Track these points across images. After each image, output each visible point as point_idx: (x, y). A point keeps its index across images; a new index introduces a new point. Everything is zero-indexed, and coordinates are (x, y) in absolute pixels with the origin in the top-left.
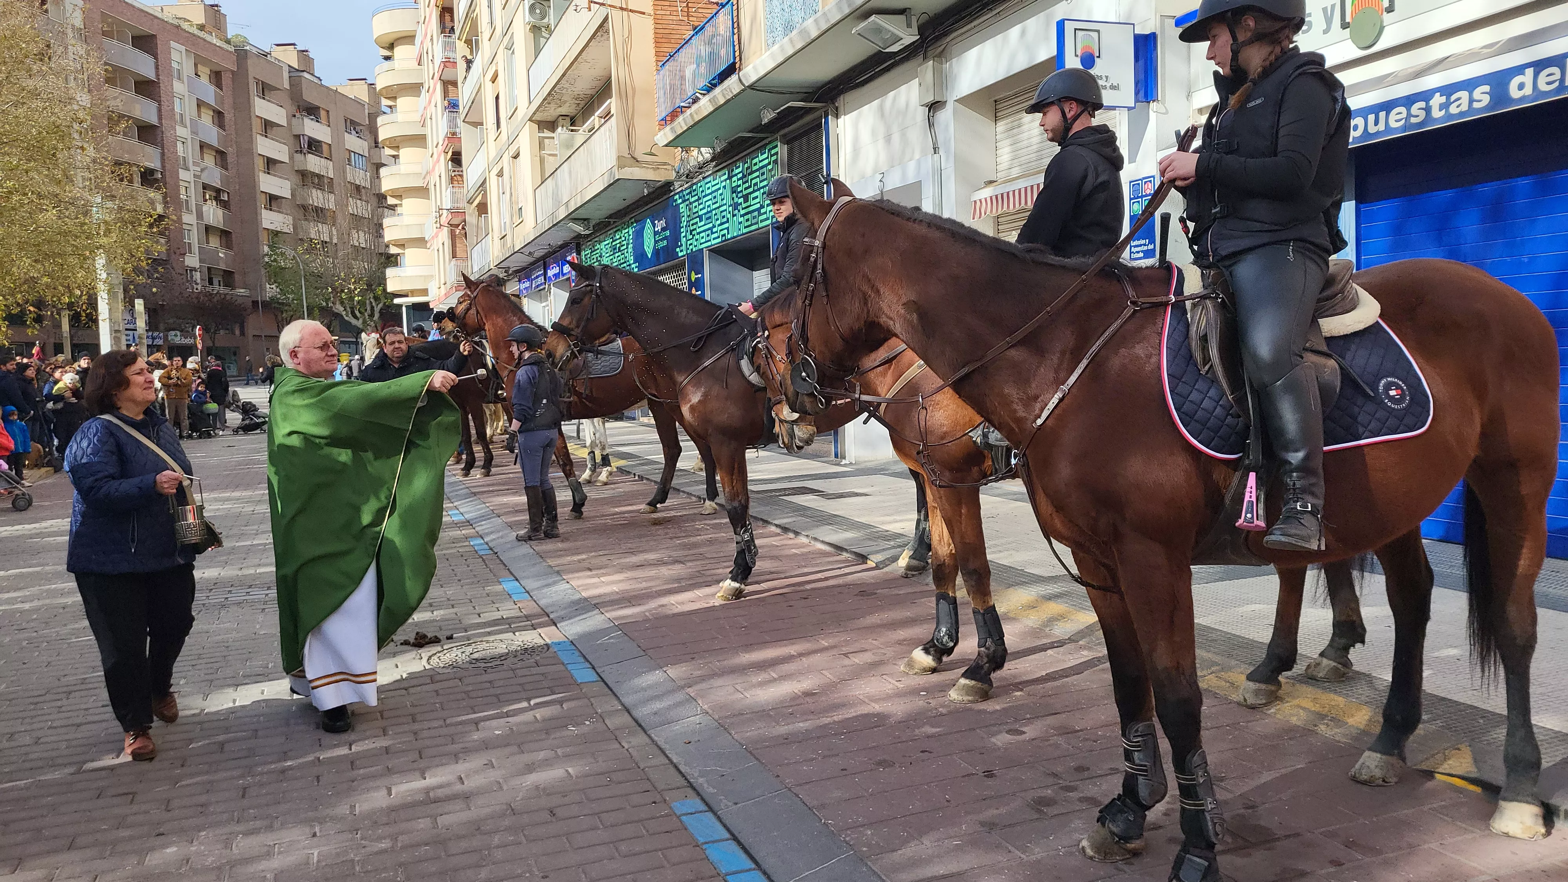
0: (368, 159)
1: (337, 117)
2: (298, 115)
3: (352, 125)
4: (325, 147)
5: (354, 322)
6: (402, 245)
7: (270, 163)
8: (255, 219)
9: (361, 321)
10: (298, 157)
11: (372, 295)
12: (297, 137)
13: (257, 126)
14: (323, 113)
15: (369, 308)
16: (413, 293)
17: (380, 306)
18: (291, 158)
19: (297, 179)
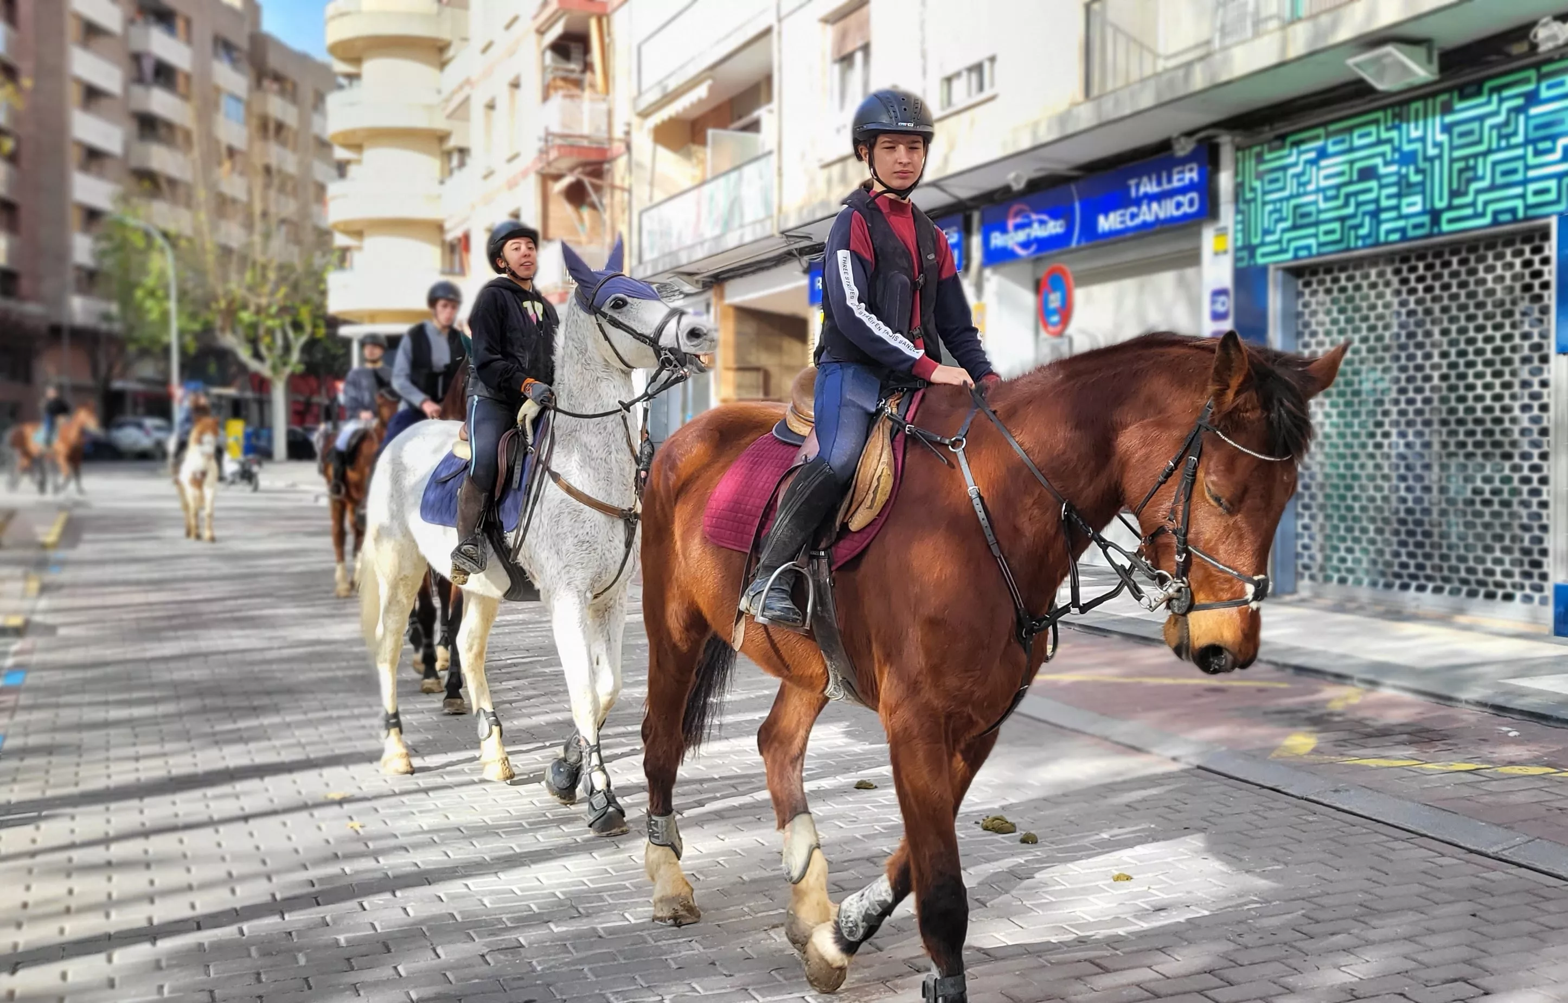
0: (248, 105)
1: (203, 32)
2: (140, 21)
3: (224, 46)
4: (181, 81)
5: (254, 365)
6: (358, 231)
7: (92, 94)
8: (61, 186)
9: (269, 362)
10: (137, 90)
11: (288, 319)
12: (137, 58)
13: (72, 29)
14: (180, 24)
15: (280, 342)
16: (373, 316)
17: (303, 339)
18: (126, 89)
19: (133, 127)
